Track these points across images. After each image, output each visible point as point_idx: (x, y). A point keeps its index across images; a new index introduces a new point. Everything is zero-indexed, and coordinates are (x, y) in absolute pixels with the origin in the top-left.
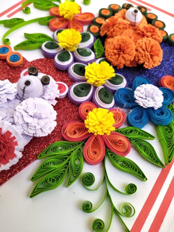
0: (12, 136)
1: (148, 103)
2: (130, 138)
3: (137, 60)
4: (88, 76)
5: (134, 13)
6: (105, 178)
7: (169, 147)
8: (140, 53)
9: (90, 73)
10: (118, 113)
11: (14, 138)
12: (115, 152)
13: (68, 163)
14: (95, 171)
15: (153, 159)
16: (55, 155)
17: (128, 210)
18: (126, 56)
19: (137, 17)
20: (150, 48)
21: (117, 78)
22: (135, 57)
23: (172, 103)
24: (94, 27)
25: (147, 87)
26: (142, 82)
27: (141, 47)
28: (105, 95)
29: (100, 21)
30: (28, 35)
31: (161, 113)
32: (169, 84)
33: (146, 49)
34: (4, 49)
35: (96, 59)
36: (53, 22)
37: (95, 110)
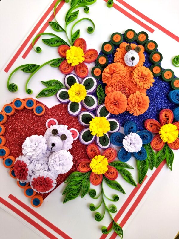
1: (131, 149)
2: (118, 170)
6: (102, 192)
7: (141, 174)
8: (131, 107)
10: (112, 152)
11: (51, 179)
12: (108, 178)
13: (81, 185)
14: (97, 189)
15: (131, 181)
16: (74, 181)
17: (113, 209)
20: (138, 104)
21: (113, 126)
22: (127, 109)
23: (150, 143)
24: (97, 69)
25: (132, 137)
26: (131, 126)
27: (132, 103)
28: (104, 140)
29: (102, 61)
30: (44, 83)
31: (140, 153)
32: (151, 126)
33: (135, 106)
34: (30, 102)
35: (98, 106)
36: (63, 66)
37: (96, 157)
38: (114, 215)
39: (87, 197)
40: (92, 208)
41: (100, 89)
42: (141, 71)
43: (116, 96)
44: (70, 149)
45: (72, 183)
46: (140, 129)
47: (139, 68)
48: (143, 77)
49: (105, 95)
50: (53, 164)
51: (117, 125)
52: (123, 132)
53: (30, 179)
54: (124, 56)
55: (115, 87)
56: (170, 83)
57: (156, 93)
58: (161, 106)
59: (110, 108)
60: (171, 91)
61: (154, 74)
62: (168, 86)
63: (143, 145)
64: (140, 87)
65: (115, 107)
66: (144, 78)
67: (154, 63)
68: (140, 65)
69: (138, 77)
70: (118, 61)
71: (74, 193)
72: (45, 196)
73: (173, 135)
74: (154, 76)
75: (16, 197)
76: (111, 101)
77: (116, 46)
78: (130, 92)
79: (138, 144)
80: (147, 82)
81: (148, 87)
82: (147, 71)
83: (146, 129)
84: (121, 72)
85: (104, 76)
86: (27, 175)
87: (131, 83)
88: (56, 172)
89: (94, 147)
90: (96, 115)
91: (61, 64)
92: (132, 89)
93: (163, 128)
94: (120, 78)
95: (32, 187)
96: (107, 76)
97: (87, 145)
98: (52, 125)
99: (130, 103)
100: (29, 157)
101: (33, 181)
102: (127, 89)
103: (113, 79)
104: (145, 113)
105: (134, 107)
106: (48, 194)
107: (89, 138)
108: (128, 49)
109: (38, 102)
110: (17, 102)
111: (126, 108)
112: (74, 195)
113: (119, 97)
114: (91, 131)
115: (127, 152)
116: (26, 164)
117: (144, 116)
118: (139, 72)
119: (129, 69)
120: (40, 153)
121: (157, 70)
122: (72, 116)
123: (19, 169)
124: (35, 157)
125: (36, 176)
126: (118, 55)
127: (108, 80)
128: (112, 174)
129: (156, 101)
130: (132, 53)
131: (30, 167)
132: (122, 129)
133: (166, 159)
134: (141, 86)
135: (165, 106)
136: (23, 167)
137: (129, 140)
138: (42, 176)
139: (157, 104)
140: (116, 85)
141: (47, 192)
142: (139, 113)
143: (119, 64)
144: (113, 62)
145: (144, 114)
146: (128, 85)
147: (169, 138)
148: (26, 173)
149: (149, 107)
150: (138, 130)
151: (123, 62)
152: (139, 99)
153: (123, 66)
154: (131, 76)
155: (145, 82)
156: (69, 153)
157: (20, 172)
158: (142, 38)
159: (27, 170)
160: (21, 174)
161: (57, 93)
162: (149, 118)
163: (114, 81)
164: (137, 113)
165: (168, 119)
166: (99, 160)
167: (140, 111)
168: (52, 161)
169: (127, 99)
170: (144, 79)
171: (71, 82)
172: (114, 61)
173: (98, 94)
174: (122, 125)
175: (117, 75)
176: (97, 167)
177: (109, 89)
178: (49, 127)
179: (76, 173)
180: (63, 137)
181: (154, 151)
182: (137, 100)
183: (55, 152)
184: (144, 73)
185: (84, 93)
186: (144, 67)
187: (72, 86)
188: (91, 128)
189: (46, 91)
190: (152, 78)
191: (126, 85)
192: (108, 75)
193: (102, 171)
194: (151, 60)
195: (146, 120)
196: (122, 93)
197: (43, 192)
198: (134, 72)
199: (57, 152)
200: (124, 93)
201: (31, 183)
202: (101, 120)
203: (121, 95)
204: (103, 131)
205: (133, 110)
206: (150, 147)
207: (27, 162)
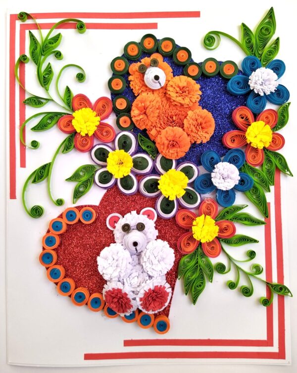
1: (229, 184)
2: (230, 220)
3: (194, 143)
6: (230, 259)
7: (261, 205)
10: (208, 204)
11: (161, 286)
12: (227, 238)
13: (201, 269)
14: (221, 259)
15: (254, 222)
16: (188, 270)
17: (258, 270)
20: (200, 127)
21: (188, 172)
22: (191, 141)
23: (246, 161)
24: (122, 119)
25: (220, 170)
26: (210, 158)
27: (192, 131)
28: (189, 196)
29: (121, 104)
30: (69, 179)
31: (242, 181)
32: (233, 141)
33: (198, 131)
34: (70, 214)
35: (154, 161)
36: (78, 143)
37: (194, 223)
38: (263, 276)
39: (217, 277)
40: (232, 286)
41: (142, 140)
42: (176, 85)
43: (168, 135)
44: (157, 237)
45: (189, 274)
46: (222, 154)
47: (171, 83)
48: (183, 91)
49: (154, 143)
50: (150, 266)
51: (192, 167)
52: (206, 172)
53: (137, 304)
54: (143, 81)
55: (159, 126)
56: (219, 74)
57: (212, 98)
58: (229, 109)
59: (170, 154)
60: (227, 82)
61: (193, 78)
62: (219, 80)
63: (240, 170)
64: (188, 105)
65: (175, 149)
66: (185, 92)
67: (184, 64)
68: (170, 79)
69: (177, 95)
70: (140, 91)
71: (198, 284)
72: (166, 312)
73: (266, 134)
74: (195, 80)
75: (133, 339)
76: (166, 145)
77: (125, 75)
78: (180, 119)
79: (232, 173)
80: (192, 93)
81: (197, 98)
82: (182, 80)
83: (230, 149)
84: (154, 103)
85: (137, 121)
86: (130, 301)
87: (174, 108)
88: (161, 273)
89: (183, 213)
90: (160, 174)
91: (75, 143)
92: (180, 113)
93: (248, 134)
94: (158, 111)
95: (144, 311)
96: (141, 119)
97: (174, 217)
98: (116, 222)
99: (189, 133)
100: (117, 279)
101: (141, 302)
102: (174, 118)
103: (150, 118)
104: (215, 130)
105: (197, 133)
106: (169, 306)
107: (171, 206)
108: (143, 70)
109: (79, 208)
110: (55, 225)
111: (189, 141)
112: (200, 286)
113: (172, 134)
114: (167, 197)
115: (227, 191)
116: (119, 288)
117: (216, 135)
118: (174, 88)
119: (160, 92)
120: (126, 265)
121: (193, 71)
122: (131, 195)
123: (116, 300)
124: (124, 274)
125: (141, 295)
126: (135, 85)
127: (144, 123)
128: (226, 230)
129: (219, 107)
130: (151, 72)
131: (127, 289)
132: (201, 168)
133: (277, 167)
134: (189, 103)
135: (233, 106)
136: (119, 295)
137: (218, 176)
138: (148, 289)
139: (221, 109)
140: (158, 122)
141: (167, 304)
142: (208, 137)
143: (144, 95)
144: (135, 97)
145: (214, 133)
146: (173, 112)
147: (263, 140)
148: (128, 299)
149: (215, 120)
150: (221, 157)
151: (147, 89)
152: (196, 120)
153: (150, 94)
154: (169, 99)
155: (190, 96)
156: (159, 241)
157: (119, 303)
158: (149, 44)
159: (126, 294)
160: (122, 305)
161: (94, 181)
162: (225, 133)
163: (152, 120)
164: (205, 137)
165: (247, 119)
166: (200, 225)
167: (208, 133)
168: (148, 264)
169: (184, 130)
170: (187, 92)
171: (102, 155)
172: (136, 95)
173: (144, 148)
174: (198, 163)
175: (151, 110)
176: (204, 233)
177: (153, 132)
178: (114, 227)
179: (185, 259)
180: (141, 227)
181: (257, 168)
182: (195, 123)
183: (142, 251)
184: (182, 85)
185: (128, 158)
186: (176, 77)
187: (108, 159)
188: (165, 194)
189: (79, 187)
190: (194, 84)
191: (170, 114)
192: (141, 117)
193: (213, 234)
194: (179, 63)
195: (222, 137)
196: (173, 127)
197: (161, 308)
198: (169, 93)
199: (145, 250)
200: (175, 125)
201: (140, 308)
202: (170, 176)
203: (173, 131)
204: (182, 186)
205: (198, 137)
206: (249, 166)
207: (119, 286)
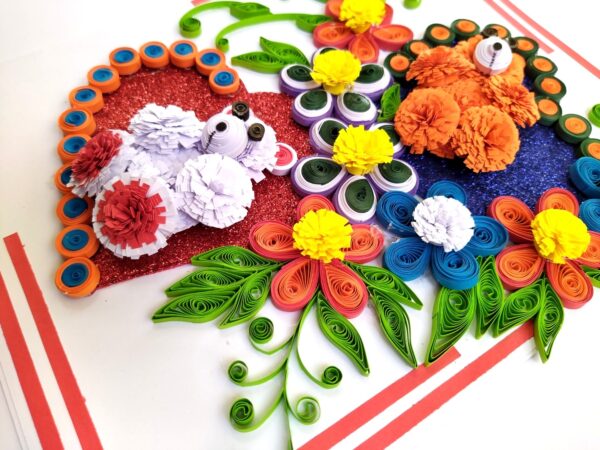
0: (161, 205)
1: (434, 233)
2: (371, 290)
3: (453, 146)
4: (338, 148)
5: (493, 50)
6: (292, 341)
7: (442, 334)
8: (465, 133)
9: (344, 144)
10: (370, 235)
11: (163, 209)
12: (333, 305)
13: (236, 290)
15: (402, 341)
16: (223, 267)
18: (431, 131)
19: (497, 59)
22: (451, 139)
23: (496, 256)
24: (399, 57)
26: (449, 193)
28: (360, 192)
29: (419, 49)
31: (457, 264)
32: (508, 215)
34: (212, 57)
35: (375, 122)
37: (321, 211)
51: (411, 175)
56: (577, 141)
67: (544, 93)
69: (501, 86)
75: (25, 248)
107: (323, 174)
108: (488, 34)
111: (451, 136)
112: (201, 307)
114: (334, 152)
121: (548, 107)
128: (346, 291)
133: (536, 317)
138: (147, 183)
153: (468, 60)
154: (483, 85)
173: (383, 101)
198: (492, 77)
206: (490, 267)
